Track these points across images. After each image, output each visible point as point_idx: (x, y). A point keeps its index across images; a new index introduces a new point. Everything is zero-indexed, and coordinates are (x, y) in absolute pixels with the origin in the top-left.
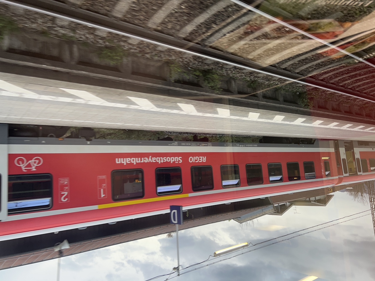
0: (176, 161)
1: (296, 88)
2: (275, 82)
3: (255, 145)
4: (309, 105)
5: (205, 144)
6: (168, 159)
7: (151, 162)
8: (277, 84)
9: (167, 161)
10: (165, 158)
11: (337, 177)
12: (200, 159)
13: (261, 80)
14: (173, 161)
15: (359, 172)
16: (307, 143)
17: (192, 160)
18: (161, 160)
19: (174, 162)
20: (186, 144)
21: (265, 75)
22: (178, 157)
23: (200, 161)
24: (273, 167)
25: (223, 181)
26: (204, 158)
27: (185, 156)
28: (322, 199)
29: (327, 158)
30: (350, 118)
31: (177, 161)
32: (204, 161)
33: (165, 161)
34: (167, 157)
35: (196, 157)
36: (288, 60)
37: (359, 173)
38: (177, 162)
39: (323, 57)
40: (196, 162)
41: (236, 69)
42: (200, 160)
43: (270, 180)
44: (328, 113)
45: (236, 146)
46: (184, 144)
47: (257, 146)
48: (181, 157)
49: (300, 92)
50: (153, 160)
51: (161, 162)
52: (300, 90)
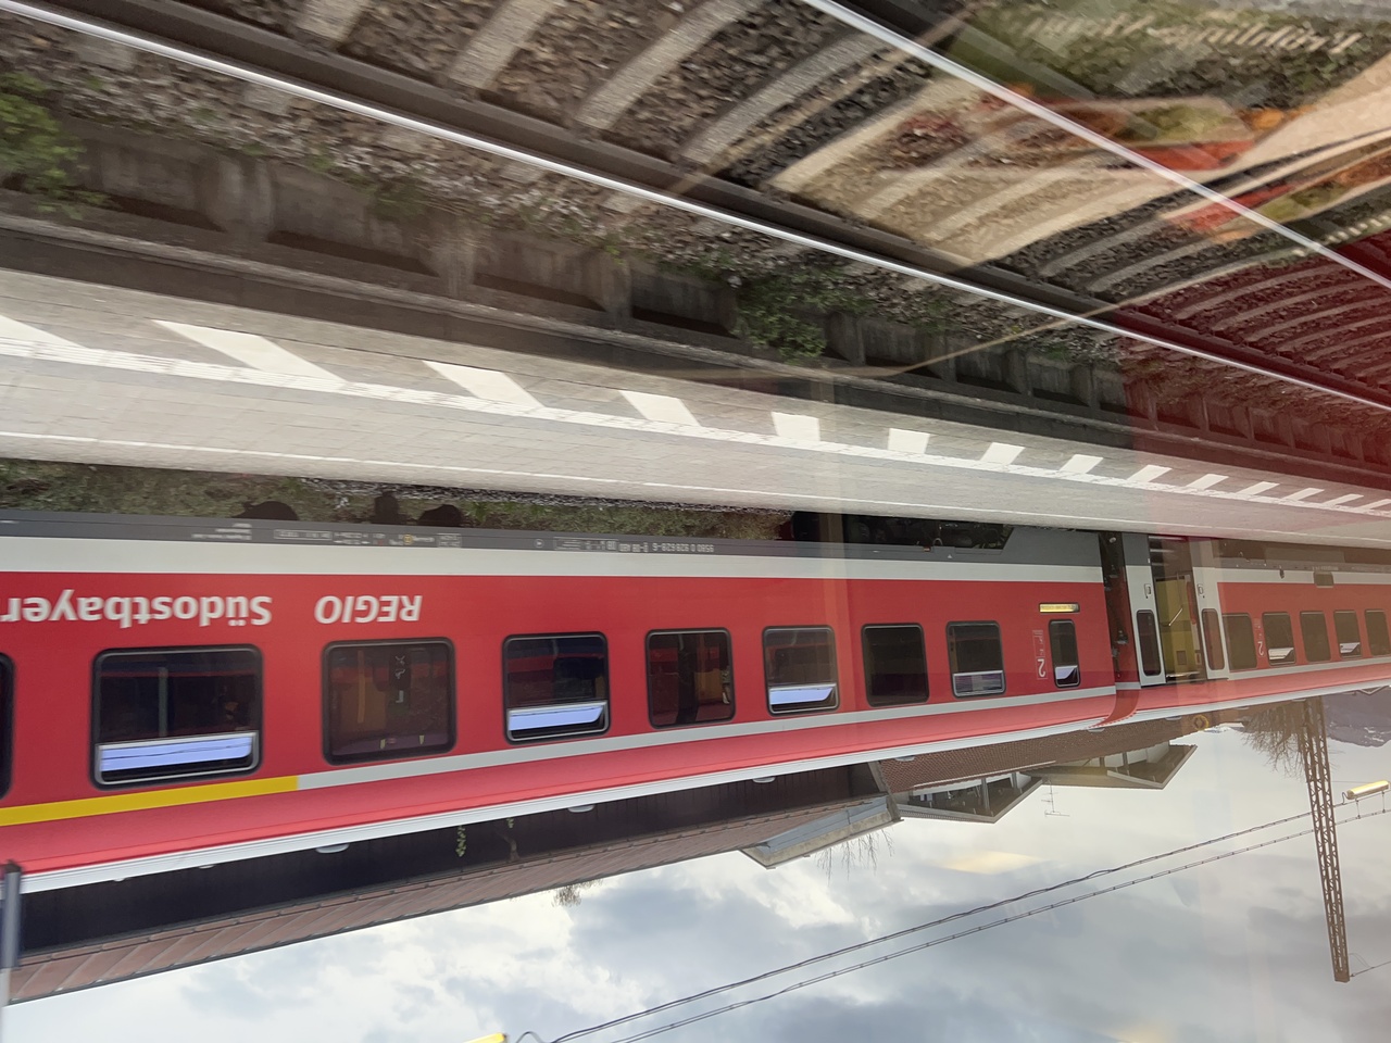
0: (231, 614)
1: (708, 250)
2: (544, 199)
3: (702, 548)
4: (796, 346)
5: (418, 535)
6: (186, 608)
7: (71, 617)
8: (565, 211)
9: (173, 618)
10: (167, 599)
11: (1111, 690)
12: (385, 609)
13: (432, 176)
14: (216, 615)
15: (1212, 668)
16: (969, 542)
17: (334, 612)
18: (135, 608)
19: (224, 619)
20: (301, 535)
21: (438, 146)
22: (250, 598)
23: (382, 619)
24: (793, 643)
25: (513, 712)
26: (412, 603)
27: (293, 592)
28: (1149, 761)
29: (1067, 608)
30: (1071, 424)
31: (237, 618)
32: (405, 618)
33: (158, 617)
34: (175, 597)
35: (362, 599)
36: (468, 31)
37: (1212, 674)
38: (242, 623)
39: (669, 16)
40: (360, 620)
41: (183, 79)
42: (386, 614)
43: (772, 703)
44: (931, 394)
45: (601, 550)
46: (291, 534)
47: (712, 550)
48: (266, 599)
49: (744, 274)
50: (88, 608)
51: (135, 622)
52: (736, 261)
